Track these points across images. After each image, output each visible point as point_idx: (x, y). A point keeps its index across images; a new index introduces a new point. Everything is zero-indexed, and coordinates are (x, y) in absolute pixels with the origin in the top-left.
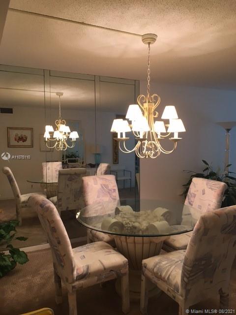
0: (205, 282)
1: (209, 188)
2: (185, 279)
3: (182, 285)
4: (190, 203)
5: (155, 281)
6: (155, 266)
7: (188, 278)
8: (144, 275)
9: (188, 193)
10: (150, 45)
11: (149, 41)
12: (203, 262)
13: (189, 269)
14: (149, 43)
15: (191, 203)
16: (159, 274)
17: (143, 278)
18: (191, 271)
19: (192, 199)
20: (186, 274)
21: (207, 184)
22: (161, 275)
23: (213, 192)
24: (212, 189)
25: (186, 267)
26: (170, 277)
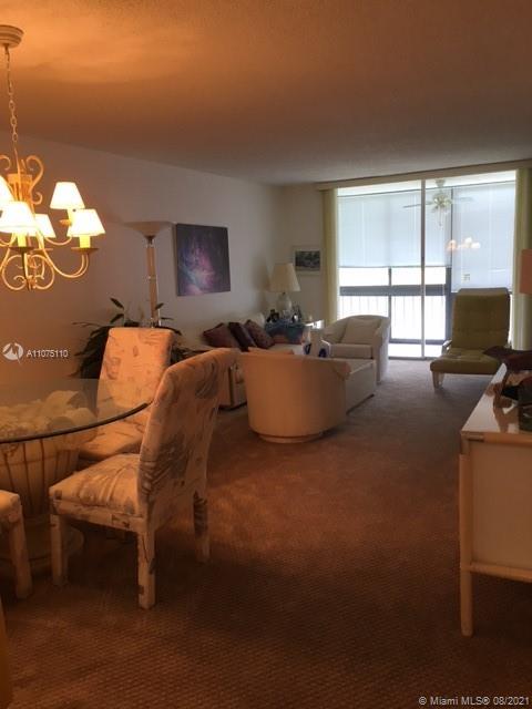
0: (175, 484)
1: (146, 343)
2: (147, 485)
3: (140, 498)
4: (110, 377)
5: (83, 516)
6: (80, 489)
7: (150, 481)
8: (56, 514)
9: (105, 359)
10: (10, 50)
11: (6, 42)
12: (172, 450)
13: (152, 465)
14: (7, 46)
15: (114, 376)
16: (92, 497)
17: (55, 519)
18: (155, 469)
19: (114, 369)
20: (147, 475)
21: (139, 337)
22: (95, 499)
23: (153, 348)
24: (150, 344)
25: (147, 464)
26: (115, 495)
